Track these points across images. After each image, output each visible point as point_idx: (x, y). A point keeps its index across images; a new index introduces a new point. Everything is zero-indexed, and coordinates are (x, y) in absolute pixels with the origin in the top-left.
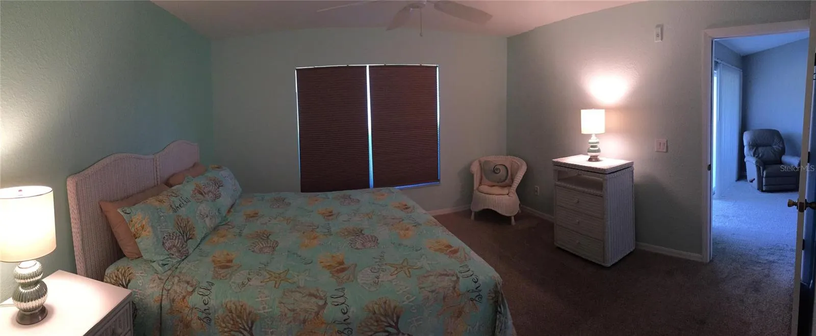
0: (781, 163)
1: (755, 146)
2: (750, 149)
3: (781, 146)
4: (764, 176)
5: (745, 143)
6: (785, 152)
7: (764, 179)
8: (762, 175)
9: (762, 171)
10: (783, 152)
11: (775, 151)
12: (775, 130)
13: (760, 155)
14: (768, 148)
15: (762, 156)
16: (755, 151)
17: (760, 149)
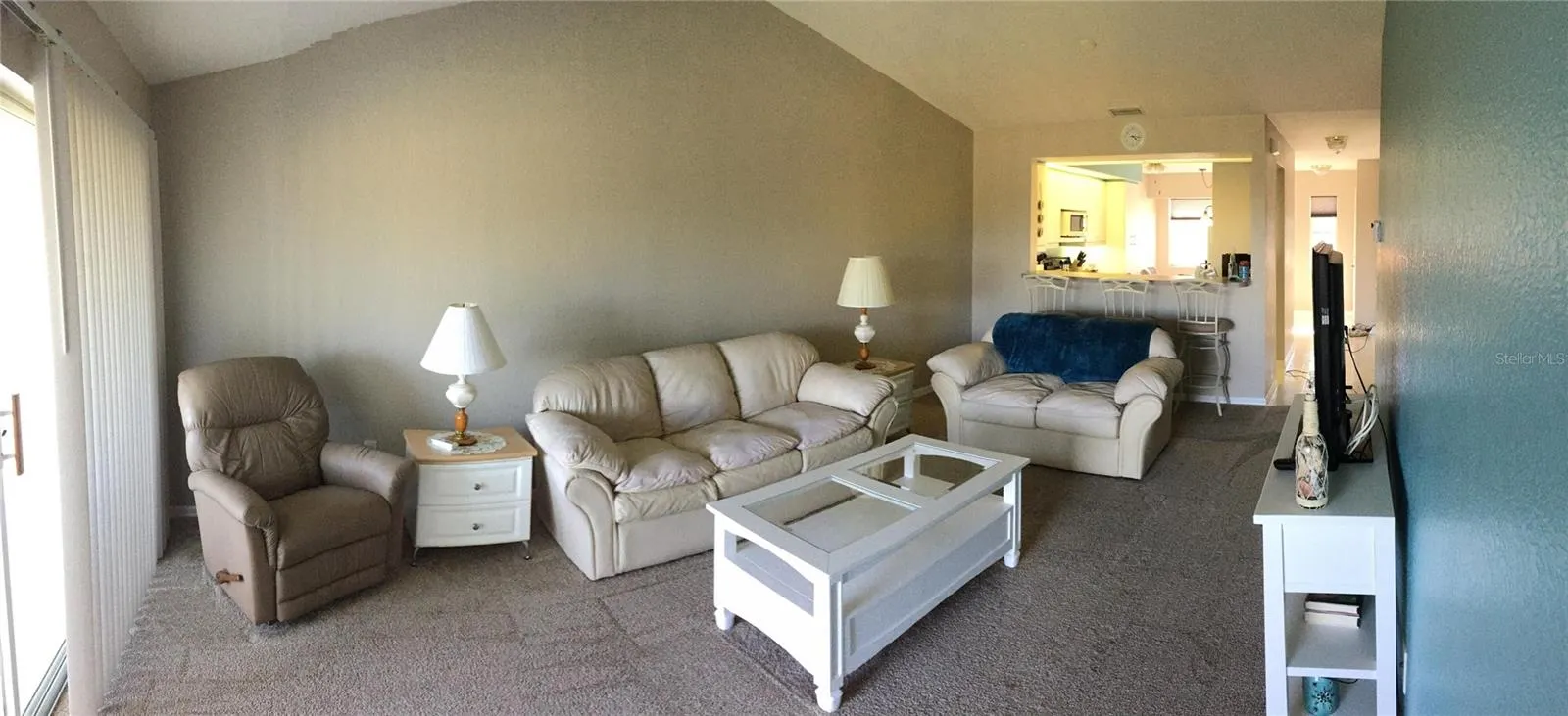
0: (319, 478)
1: (223, 425)
2: (209, 444)
3: (314, 413)
4: (281, 563)
5: (188, 417)
6: (327, 434)
7: (278, 574)
8: (271, 559)
9: (270, 550)
10: (321, 436)
11: (293, 437)
12: (283, 358)
13: (248, 464)
14: (273, 428)
15: (254, 466)
16: (228, 446)
17: (246, 436)
